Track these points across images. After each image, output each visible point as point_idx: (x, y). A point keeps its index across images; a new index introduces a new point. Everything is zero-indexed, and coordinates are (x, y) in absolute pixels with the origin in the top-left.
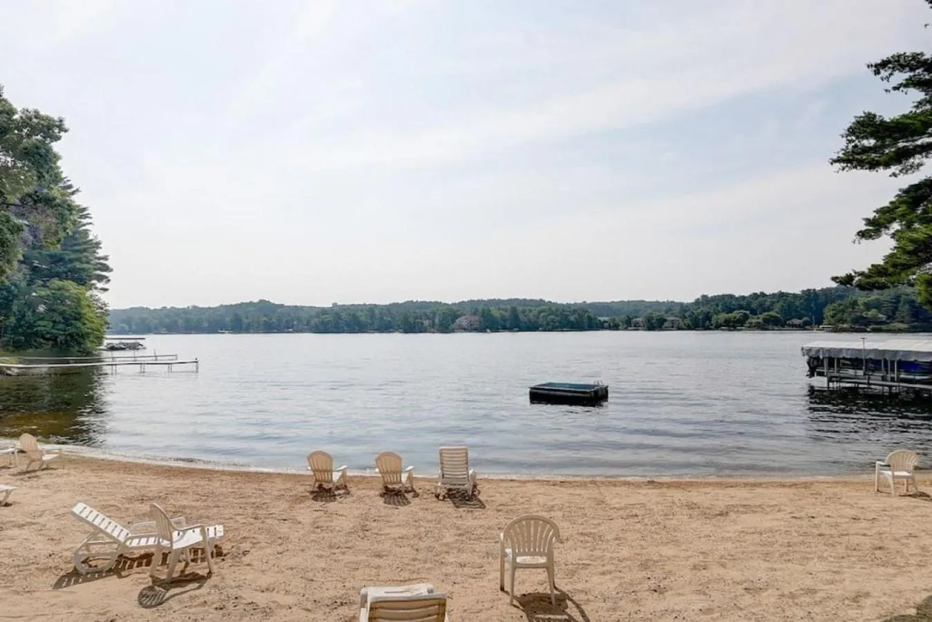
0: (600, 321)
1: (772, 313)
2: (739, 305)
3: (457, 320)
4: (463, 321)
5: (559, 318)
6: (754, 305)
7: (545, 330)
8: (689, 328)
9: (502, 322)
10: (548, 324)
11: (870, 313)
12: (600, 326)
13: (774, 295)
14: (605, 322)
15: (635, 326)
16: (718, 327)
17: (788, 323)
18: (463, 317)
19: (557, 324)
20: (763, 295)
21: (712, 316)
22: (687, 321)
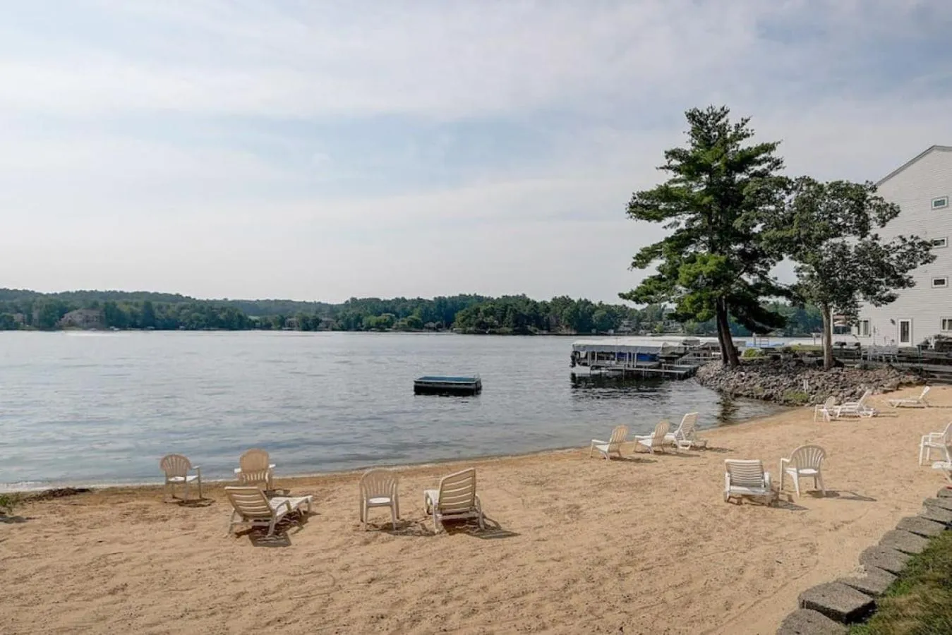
0: (250, 320)
1: (413, 317)
2: (385, 308)
3: (66, 315)
4: (75, 316)
5: (204, 316)
6: (398, 310)
7: (187, 329)
8: (342, 329)
9: (132, 320)
10: (192, 322)
11: (488, 319)
12: (251, 326)
13: (413, 301)
14: (257, 321)
15: (289, 326)
16: (368, 328)
17: (426, 325)
18: (75, 312)
19: (204, 322)
20: (403, 299)
21: (363, 318)
22: (341, 322)
